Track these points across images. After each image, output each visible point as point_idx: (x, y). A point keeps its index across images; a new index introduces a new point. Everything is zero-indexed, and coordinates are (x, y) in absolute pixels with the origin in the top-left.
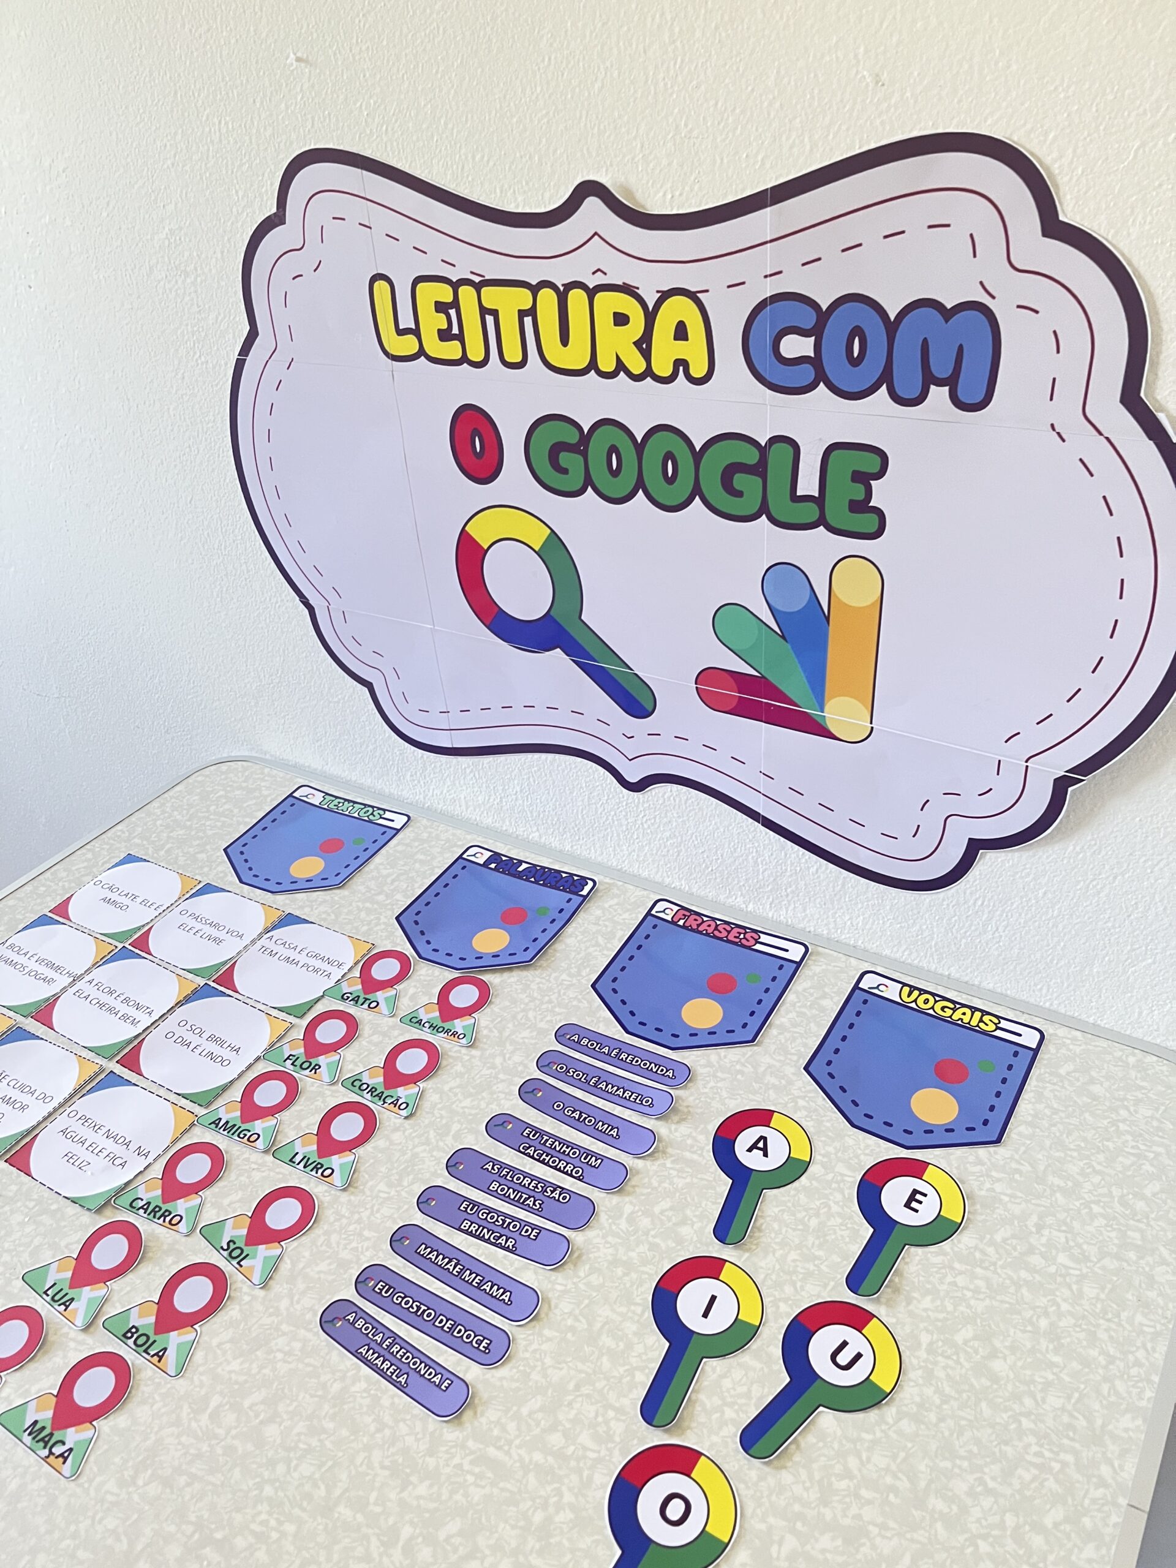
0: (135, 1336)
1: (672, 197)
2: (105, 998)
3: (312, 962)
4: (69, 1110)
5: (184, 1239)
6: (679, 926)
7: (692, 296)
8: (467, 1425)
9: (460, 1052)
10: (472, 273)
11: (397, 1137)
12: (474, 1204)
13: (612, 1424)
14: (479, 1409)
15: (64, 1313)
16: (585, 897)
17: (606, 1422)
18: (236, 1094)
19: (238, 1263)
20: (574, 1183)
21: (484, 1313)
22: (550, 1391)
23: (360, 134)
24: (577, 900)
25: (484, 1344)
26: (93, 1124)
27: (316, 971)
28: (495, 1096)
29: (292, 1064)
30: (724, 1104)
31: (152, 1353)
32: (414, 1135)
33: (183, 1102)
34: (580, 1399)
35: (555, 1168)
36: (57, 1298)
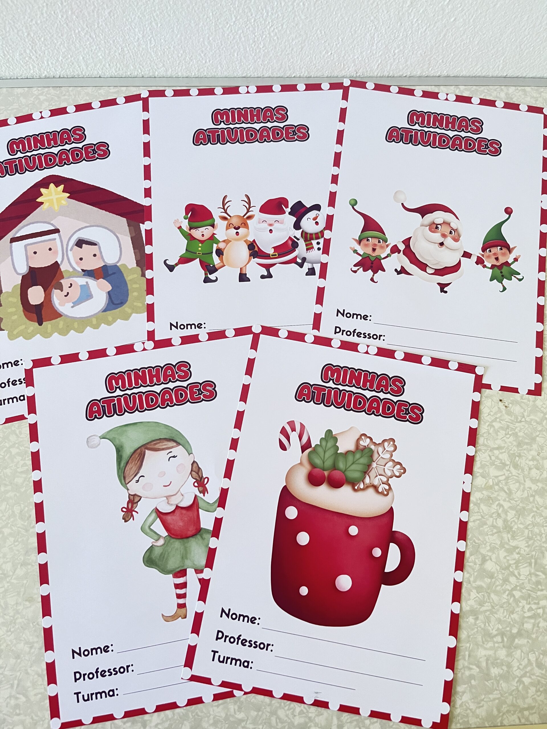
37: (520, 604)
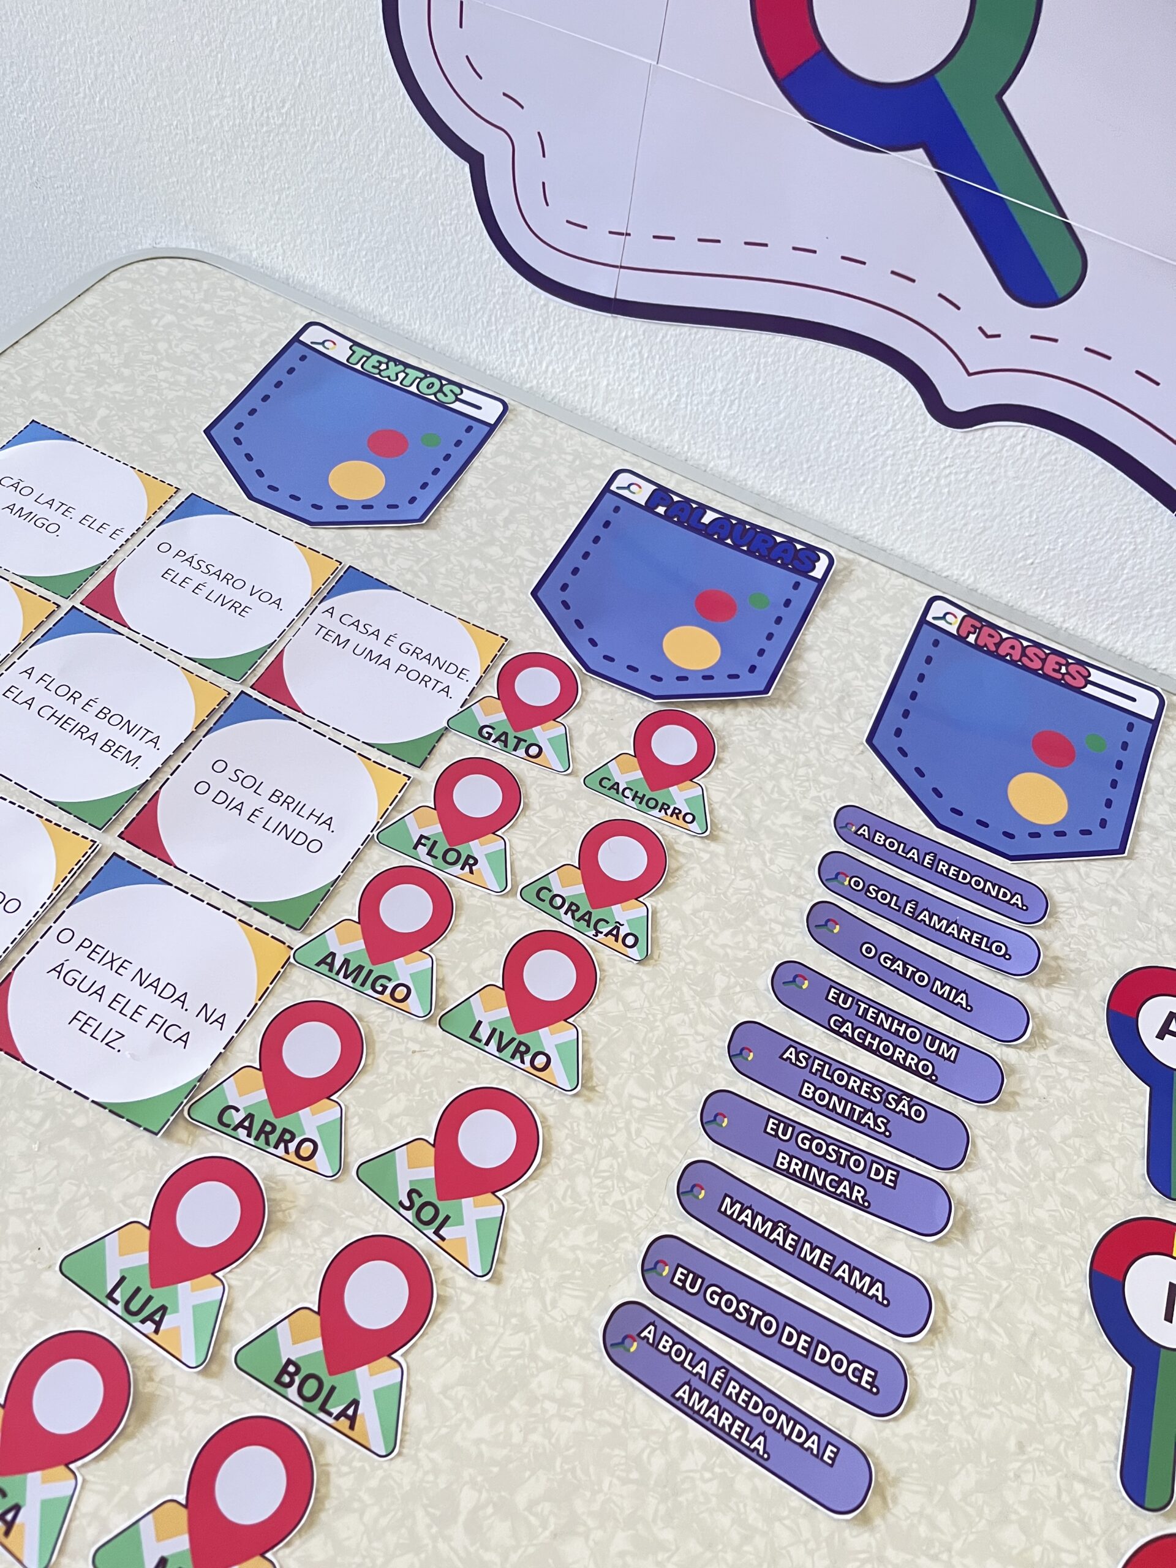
0: (297, 1380)
2: (65, 707)
3: (411, 662)
4: (57, 928)
5: (330, 1186)
6: (969, 644)
8: (878, 1521)
9: (692, 845)
11: (631, 994)
12: (788, 1123)
14: (889, 1491)
15: (154, 1336)
16: (821, 582)
18: (349, 907)
19: (436, 1233)
20: (925, 1087)
21: (850, 1319)
22: (984, 1456)
24: (808, 587)
25: (865, 1378)
26: (108, 958)
27: (425, 680)
28: (767, 928)
29: (429, 854)
30: (1104, 955)
31: (336, 1411)
32: (659, 992)
33: (258, 919)
34: (1029, 1467)
35: (890, 1059)
36: (134, 1307)
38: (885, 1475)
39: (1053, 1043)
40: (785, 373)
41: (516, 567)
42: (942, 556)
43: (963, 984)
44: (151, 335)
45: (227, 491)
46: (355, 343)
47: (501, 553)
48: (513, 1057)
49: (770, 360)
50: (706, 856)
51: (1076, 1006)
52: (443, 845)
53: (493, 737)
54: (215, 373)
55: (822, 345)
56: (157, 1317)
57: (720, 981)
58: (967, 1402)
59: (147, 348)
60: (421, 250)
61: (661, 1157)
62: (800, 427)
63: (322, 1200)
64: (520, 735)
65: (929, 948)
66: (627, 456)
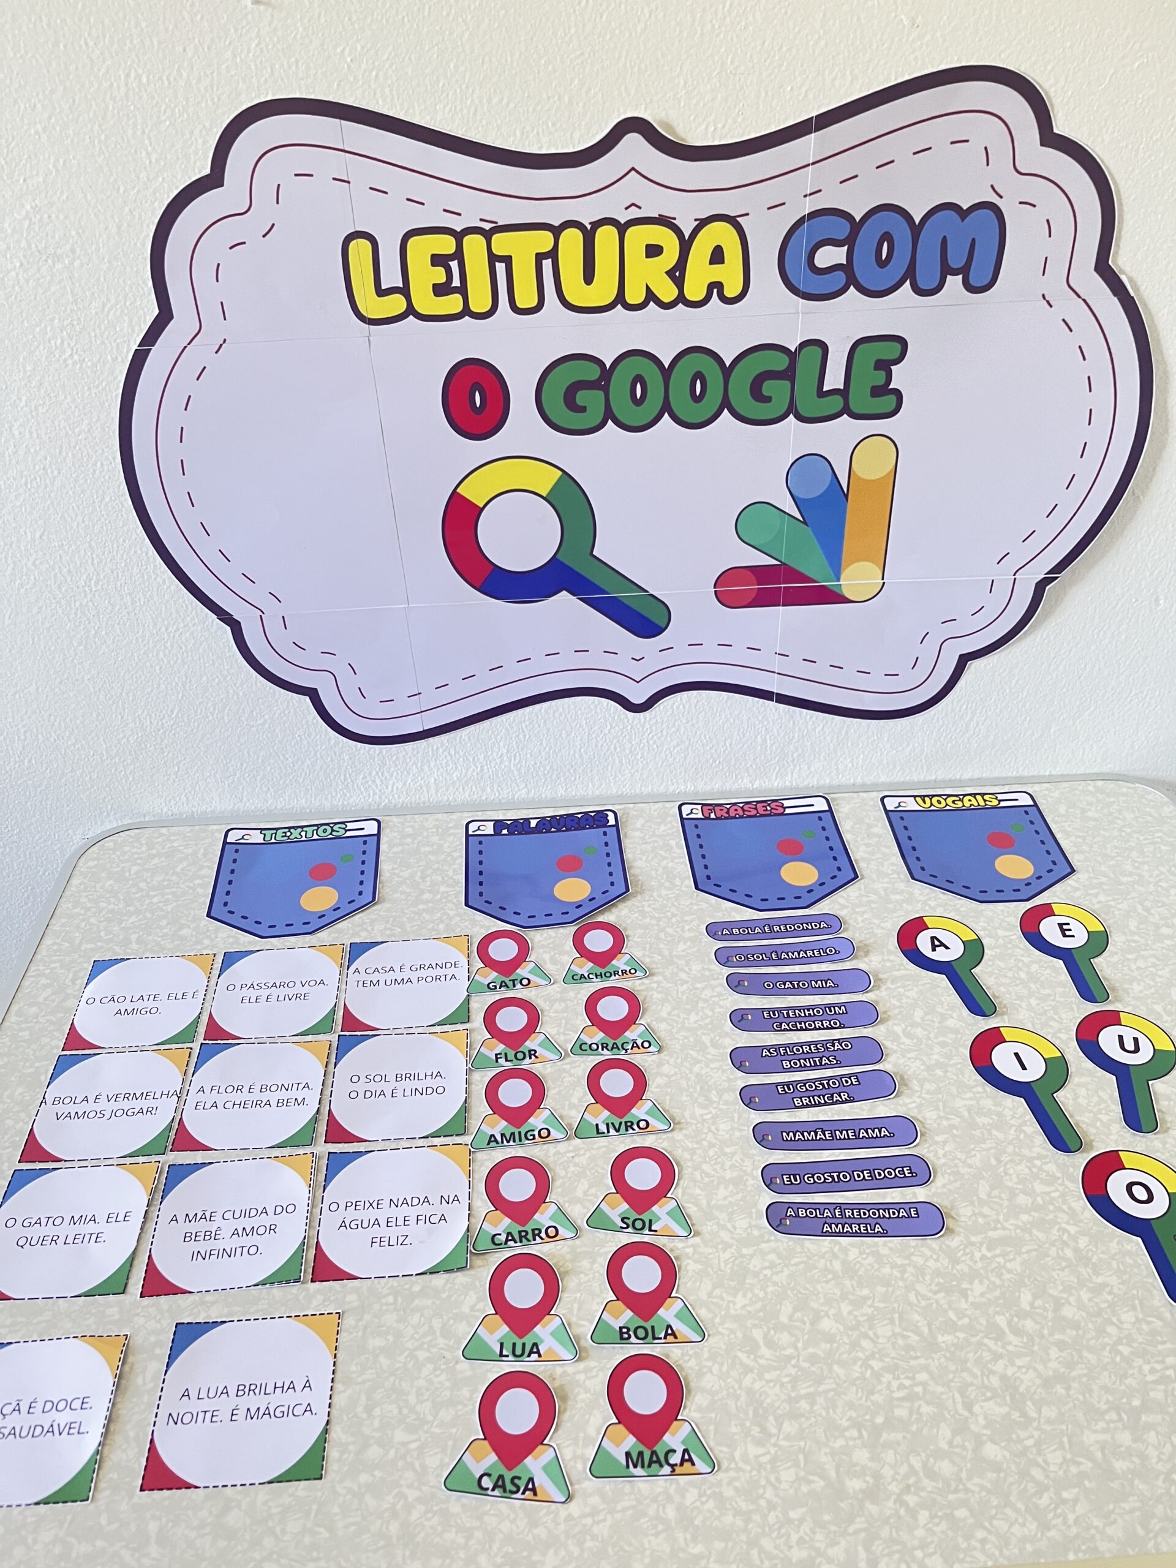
0: (631, 1333)
1: (715, 129)
2: (238, 1097)
3: (423, 973)
4: (325, 1206)
5: (578, 1242)
6: (713, 819)
7: (732, 221)
8: (957, 1229)
9: (643, 984)
10: (481, 220)
11: (666, 1069)
12: (788, 1084)
13: (1045, 1167)
14: (953, 1213)
15: (540, 1359)
16: (617, 825)
17: (1040, 1169)
18: (482, 1109)
19: (650, 1230)
20: (842, 1032)
21: (881, 1152)
22: (984, 1174)
23: (340, 81)
24: (612, 831)
25: (906, 1172)
26: (367, 1205)
27: (438, 978)
28: (711, 1002)
29: (507, 1060)
31: (662, 1335)
32: (679, 1061)
33: (436, 1141)
34: (1008, 1166)
35: (815, 1029)
36: (518, 1351)
37: (1135, 1364)
38: (946, 1207)
39: (887, 979)
40: (539, 726)
41: (445, 898)
42: (670, 782)
43: (825, 976)
44: (130, 882)
45: (245, 941)
46: (262, 829)
47: (431, 895)
48: (627, 1130)
49: (527, 723)
50: (655, 985)
51: (886, 958)
52: (511, 1054)
53: (498, 987)
54: (188, 884)
55: (553, 702)
56: (535, 1349)
57: (706, 1039)
58: (959, 1155)
59: (133, 890)
60: (287, 756)
61: (737, 1134)
62: (560, 751)
63: (579, 1250)
64: (512, 978)
65: (797, 969)
66: (466, 814)
